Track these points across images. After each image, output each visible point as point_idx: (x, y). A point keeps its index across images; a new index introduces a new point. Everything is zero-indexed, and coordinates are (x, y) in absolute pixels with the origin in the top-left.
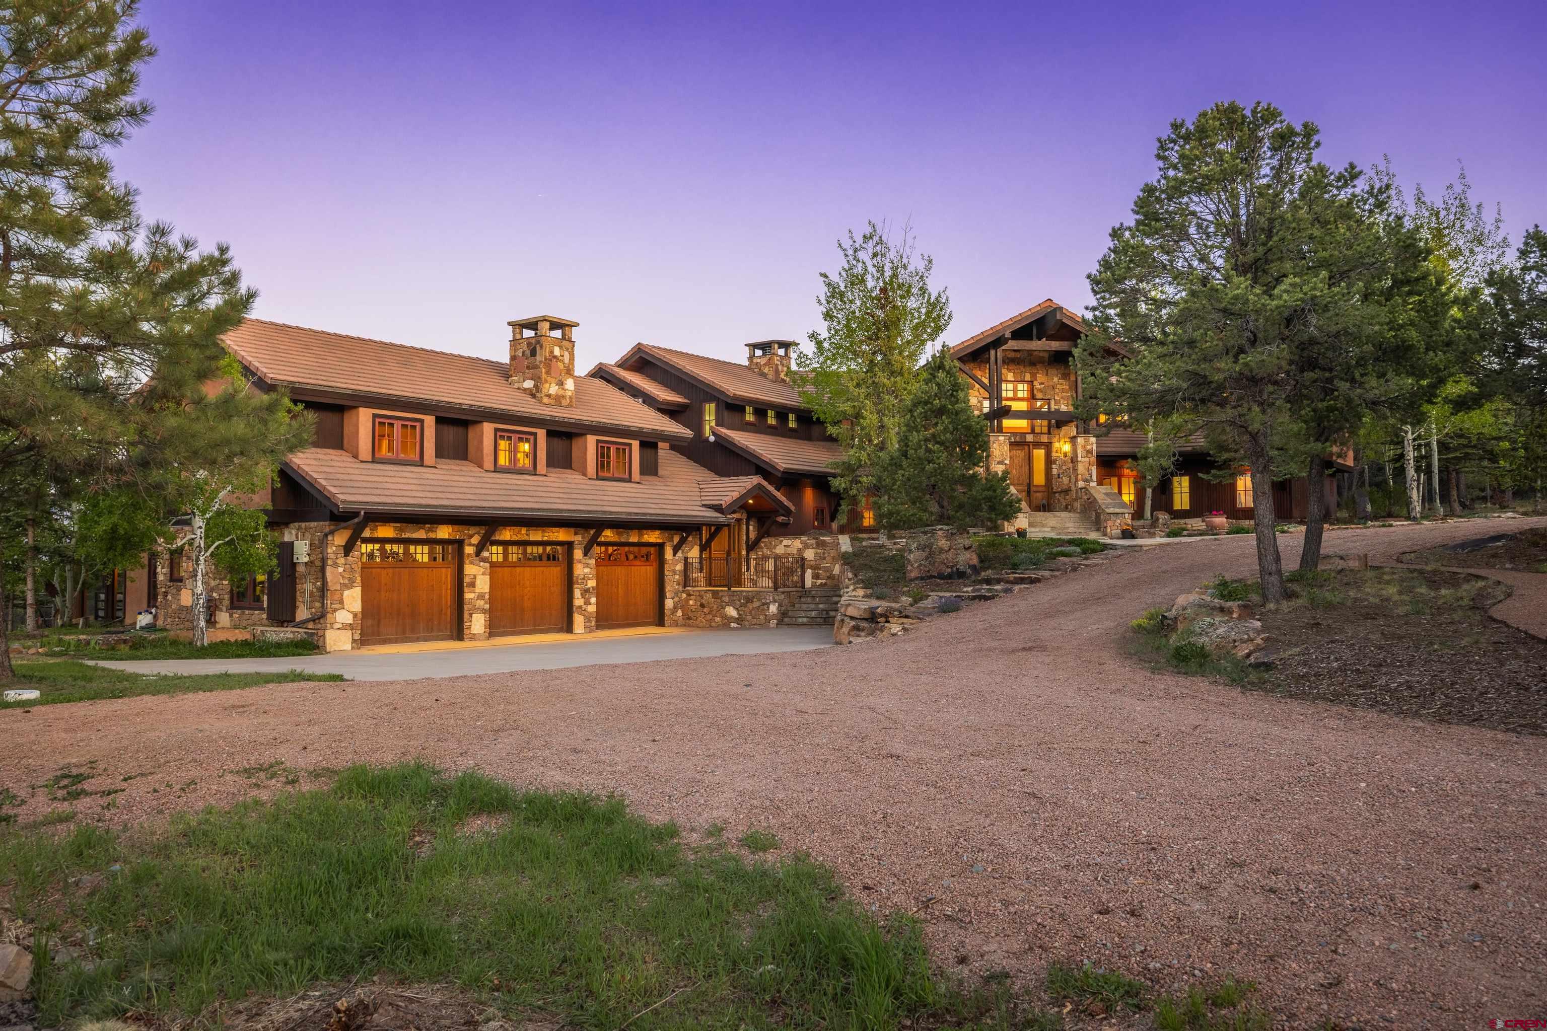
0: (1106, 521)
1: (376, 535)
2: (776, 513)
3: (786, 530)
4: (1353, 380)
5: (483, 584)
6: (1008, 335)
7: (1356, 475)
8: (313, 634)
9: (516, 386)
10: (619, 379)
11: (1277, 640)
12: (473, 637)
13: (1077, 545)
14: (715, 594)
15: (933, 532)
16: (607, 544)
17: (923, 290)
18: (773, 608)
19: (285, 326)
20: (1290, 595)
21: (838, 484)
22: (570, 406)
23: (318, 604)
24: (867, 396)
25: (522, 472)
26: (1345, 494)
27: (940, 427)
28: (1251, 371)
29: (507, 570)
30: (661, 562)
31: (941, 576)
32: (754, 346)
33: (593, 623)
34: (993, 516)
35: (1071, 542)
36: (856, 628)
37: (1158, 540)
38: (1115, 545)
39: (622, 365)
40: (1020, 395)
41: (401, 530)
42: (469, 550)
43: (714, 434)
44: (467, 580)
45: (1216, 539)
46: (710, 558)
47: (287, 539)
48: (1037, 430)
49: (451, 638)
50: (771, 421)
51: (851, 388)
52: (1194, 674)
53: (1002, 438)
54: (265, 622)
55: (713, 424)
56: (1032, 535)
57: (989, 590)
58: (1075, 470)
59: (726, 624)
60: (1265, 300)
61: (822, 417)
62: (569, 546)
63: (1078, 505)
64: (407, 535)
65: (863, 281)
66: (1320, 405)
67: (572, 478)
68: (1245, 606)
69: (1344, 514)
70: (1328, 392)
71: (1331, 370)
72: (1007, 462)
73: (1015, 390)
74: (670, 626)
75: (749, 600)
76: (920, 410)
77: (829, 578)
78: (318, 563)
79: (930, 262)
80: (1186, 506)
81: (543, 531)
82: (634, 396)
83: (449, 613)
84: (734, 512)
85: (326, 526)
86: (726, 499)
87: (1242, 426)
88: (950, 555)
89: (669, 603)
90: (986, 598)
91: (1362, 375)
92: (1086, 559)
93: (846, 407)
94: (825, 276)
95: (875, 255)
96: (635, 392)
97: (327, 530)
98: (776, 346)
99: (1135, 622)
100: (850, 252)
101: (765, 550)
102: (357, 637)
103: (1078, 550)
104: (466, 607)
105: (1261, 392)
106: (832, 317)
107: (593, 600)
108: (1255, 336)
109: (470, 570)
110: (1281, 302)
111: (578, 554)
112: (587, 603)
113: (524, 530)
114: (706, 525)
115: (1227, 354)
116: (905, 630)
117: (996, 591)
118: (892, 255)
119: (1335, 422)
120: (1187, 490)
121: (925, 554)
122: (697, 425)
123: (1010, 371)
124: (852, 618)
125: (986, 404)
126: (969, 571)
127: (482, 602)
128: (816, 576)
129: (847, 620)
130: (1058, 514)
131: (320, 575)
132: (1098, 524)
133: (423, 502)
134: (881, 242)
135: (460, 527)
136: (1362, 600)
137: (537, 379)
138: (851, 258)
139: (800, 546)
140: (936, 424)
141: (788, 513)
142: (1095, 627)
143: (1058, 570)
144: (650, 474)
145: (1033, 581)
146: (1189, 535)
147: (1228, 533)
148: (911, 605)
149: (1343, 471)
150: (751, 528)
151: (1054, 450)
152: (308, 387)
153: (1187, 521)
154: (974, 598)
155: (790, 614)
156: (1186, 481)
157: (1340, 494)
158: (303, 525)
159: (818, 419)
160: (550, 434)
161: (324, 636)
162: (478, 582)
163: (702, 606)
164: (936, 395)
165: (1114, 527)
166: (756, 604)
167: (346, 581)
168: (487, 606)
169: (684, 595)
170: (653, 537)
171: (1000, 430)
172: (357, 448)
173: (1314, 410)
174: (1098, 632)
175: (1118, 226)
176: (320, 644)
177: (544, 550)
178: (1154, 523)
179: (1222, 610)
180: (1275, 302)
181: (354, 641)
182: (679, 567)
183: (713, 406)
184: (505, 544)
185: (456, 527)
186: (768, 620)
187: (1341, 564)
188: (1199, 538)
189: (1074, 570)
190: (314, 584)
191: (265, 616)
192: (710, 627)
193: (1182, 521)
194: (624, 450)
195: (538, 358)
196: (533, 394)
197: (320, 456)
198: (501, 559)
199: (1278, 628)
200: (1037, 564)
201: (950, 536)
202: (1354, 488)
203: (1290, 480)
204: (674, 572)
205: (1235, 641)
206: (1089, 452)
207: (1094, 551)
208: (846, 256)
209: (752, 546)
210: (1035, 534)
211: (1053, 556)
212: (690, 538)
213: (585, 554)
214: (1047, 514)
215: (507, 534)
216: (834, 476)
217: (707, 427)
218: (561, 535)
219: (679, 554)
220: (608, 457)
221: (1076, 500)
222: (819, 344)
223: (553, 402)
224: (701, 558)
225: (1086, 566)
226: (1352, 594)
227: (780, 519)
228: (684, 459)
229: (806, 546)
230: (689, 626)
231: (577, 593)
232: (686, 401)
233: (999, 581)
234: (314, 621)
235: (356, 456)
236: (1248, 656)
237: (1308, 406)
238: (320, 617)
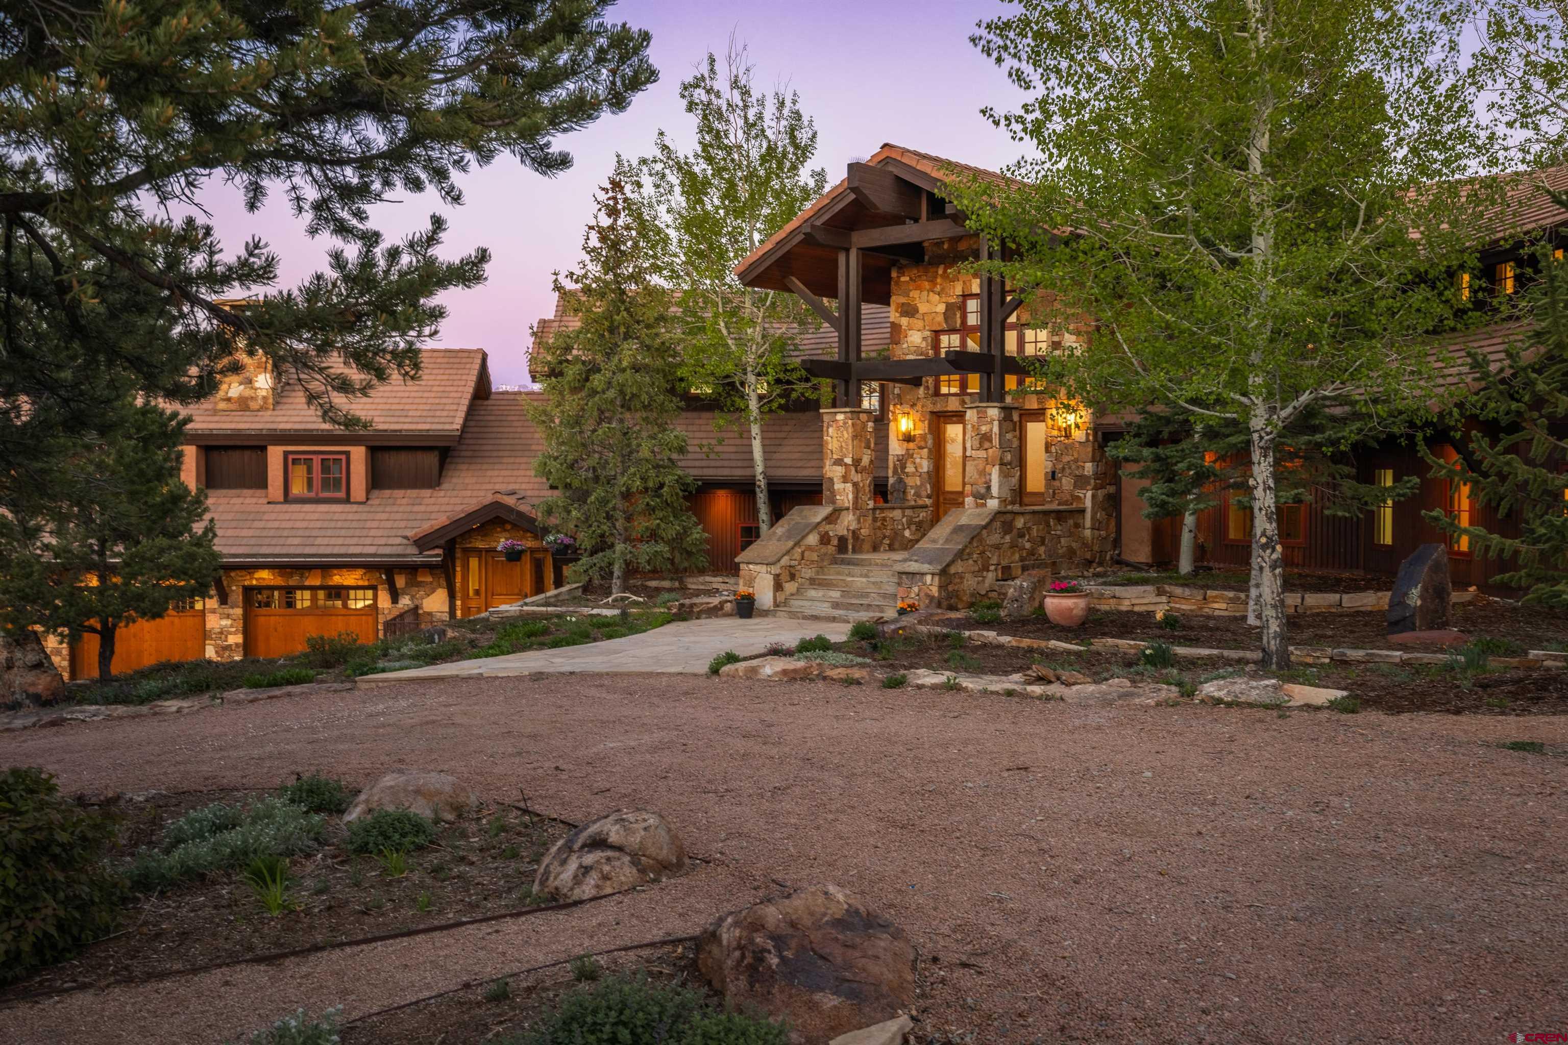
16: (274, 588)
30: (376, 612)
72: (848, 462)
111: (210, 602)
194: (337, 460)
213: (223, 603)
219: (405, 601)
223: (234, 407)
224: (452, 606)
231: (210, 651)
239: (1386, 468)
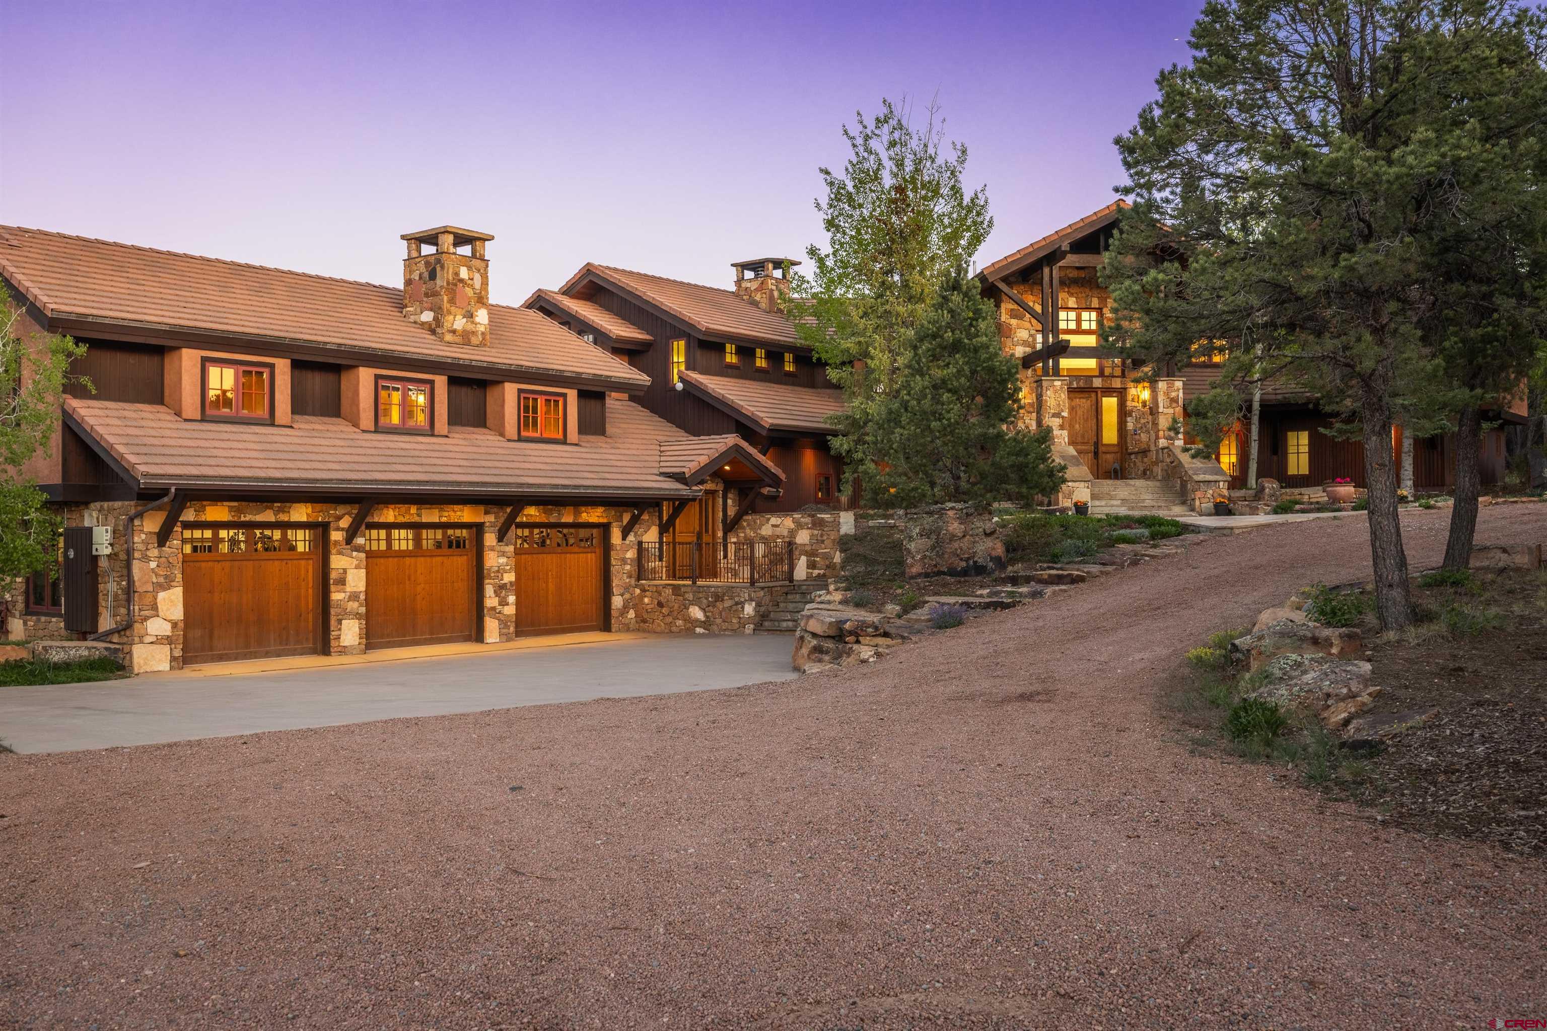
0: (1194, 491)
1: (203, 518)
2: (761, 483)
3: (777, 505)
4: (1522, 296)
5: (357, 581)
6: (1065, 246)
7: (1532, 428)
8: (117, 650)
9: (412, 318)
10: (562, 310)
11: (1393, 698)
12: (344, 651)
13: (1149, 526)
14: (676, 589)
15: (941, 513)
16: (531, 526)
17: (956, 191)
18: (749, 609)
19: (97, 241)
20: (1419, 617)
21: (839, 444)
22: (482, 344)
23: (123, 611)
24: (877, 329)
25: (415, 432)
26: (1518, 451)
27: (952, 370)
28: (1360, 278)
29: (392, 562)
30: (607, 547)
31: (952, 572)
32: (744, 266)
33: (512, 629)
34: (1024, 490)
35: (1142, 521)
36: (818, 650)
37: (1262, 519)
38: (1198, 527)
39: (569, 291)
40: (1085, 326)
41: (239, 511)
42: (336, 536)
43: (681, 379)
44: (333, 575)
45: (1335, 518)
46: (674, 543)
47: (87, 524)
48: (1107, 371)
49: (314, 652)
50: (761, 363)
51: (856, 318)
52: (1254, 758)
53: (1057, 383)
54: (63, 632)
55: (683, 368)
56: (1097, 510)
57: (1011, 594)
58: (1155, 424)
59: (689, 630)
60: (1381, 167)
61: (824, 356)
62: (478, 529)
63: (1158, 470)
64: (248, 518)
65: (877, 178)
66: (1472, 333)
67: (484, 439)
68: (1350, 636)
69: (1513, 479)
70: (1484, 312)
71: (1489, 281)
72: (1065, 414)
73: (1079, 321)
74: (619, 631)
75: (718, 598)
76: (926, 346)
77: (828, 567)
78: (123, 556)
79: (964, 152)
80: (1305, 470)
81: (441, 510)
82: (580, 333)
83: (310, 620)
84: (702, 482)
85: (130, 506)
86: (690, 465)
87: (1347, 365)
88: (965, 543)
89: (617, 601)
90: (1004, 606)
91: (1535, 288)
92: (1155, 546)
93: (849, 344)
94: (827, 173)
95: (892, 144)
96: (581, 327)
97: (133, 512)
98: (770, 266)
99: (1193, 653)
100: (859, 141)
101: (748, 531)
102: (178, 653)
103: (1146, 532)
104: (333, 611)
105: (1376, 313)
106: (837, 227)
107: (512, 599)
108: (1369, 226)
109: (337, 562)
110: (1404, 170)
111: (490, 539)
112: (503, 603)
113: (413, 509)
114: (666, 499)
115: (1323, 253)
116: (878, 655)
117: (1021, 594)
118: (914, 144)
119: (1494, 357)
120: (1306, 449)
121: (930, 543)
122: (660, 371)
123: (1071, 295)
124: (814, 635)
125: (1039, 338)
126: (991, 564)
127: (356, 605)
128: (812, 565)
129: (808, 637)
130: (1132, 482)
131: (125, 572)
132: (1184, 496)
133: (262, 474)
134: (900, 126)
135: (324, 506)
136: (1530, 620)
137: (437, 310)
138: (861, 149)
139: (792, 526)
140: (948, 365)
141: (776, 482)
142: (1138, 656)
143: (1112, 564)
144: (595, 433)
145: (1075, 580)
146: (1303, 511)
147: (1354, 509)
148: (899, 616)
149: (1515, 424)
150: (730, 502)
151: (1130, 398)
152: (107, 321)
153: (1303, 490)
154: (987, 606)
155: (772, 615)
156: (1304, 438)
157: (1510, 450)
158: (106, 505)
159: (819, 359)
160: (453, 381)
161: (130, 653)
162: (350, 577)
163: (660, 605)
164: (948, 325)
165: (1205, 499)
166: (728, 603)
167: (162, 580)
168: (363, 610)
169: (638, 591)
170: (594, 515)
171: (1057, 372)
172: (181, 400)
173: (1464, 341)
174: (1139, 666)
175: (1168, 68)
176: (126, 663)
177: (444, 534)
178: (1259, 494)
179: (1315, 641)
180: (1394, 170)
181: (173, 659)
182: (631, 554)
183: (682, 343)
184: (389, 527)
185: (318, 506)
186: (742, 625)
187: (1503, 560)
188: (1312, 516)
189: (1135, 563)
190: (119, 584)
191: (62, 625)
192: (670, 633)
193: (1297, 491)
194: (556, 402)
195: (439, 282)
196: (433, 329)
197: (126, 413)
198: (383, 546)
199: (1397, 677)
200: (1085, 554)
201: (965, 518)
202: (1529, 444)
203: (1442, 436)
204: (624, 561)
205: (1328, 695)
206: (1174, 400)
207: (1165, 536)
208: (854, 146)
209: (730, 526)
210: (1099, 509)
211: (1113, 542)
212: (645, 517)
213: (500, 539)
214: (1119, 482)
215: (389, 515)
216: (835, 434)
217: (675, 371)
218: (466, 514)
219: (631, 537)
220: (535, 411)
221: (1156, 463)
222: (821, 261)
223: (458, 339)
224: (661, 543)
225: (1152, 557)
226: (1517, 608)
227: (766, 491)
228: (647, 412)
229: (800, 526)
230: (644, 631)
231: (489, 590)
232: (651, 338)
233: (1028, 580)
234: (119, 632)
235: (178, 414)
236: (1346, 722)
237: (1455, 334)
238: (125, 628)
239: (1298, 428)
